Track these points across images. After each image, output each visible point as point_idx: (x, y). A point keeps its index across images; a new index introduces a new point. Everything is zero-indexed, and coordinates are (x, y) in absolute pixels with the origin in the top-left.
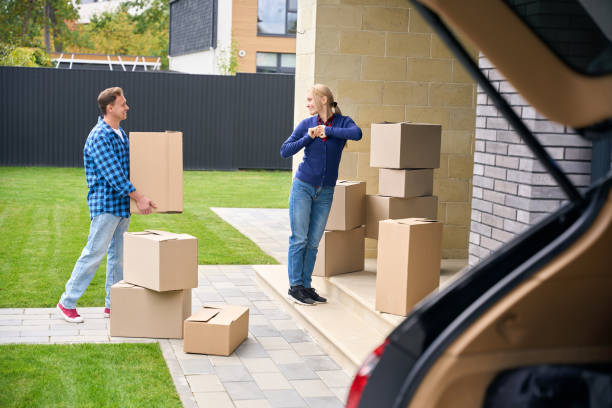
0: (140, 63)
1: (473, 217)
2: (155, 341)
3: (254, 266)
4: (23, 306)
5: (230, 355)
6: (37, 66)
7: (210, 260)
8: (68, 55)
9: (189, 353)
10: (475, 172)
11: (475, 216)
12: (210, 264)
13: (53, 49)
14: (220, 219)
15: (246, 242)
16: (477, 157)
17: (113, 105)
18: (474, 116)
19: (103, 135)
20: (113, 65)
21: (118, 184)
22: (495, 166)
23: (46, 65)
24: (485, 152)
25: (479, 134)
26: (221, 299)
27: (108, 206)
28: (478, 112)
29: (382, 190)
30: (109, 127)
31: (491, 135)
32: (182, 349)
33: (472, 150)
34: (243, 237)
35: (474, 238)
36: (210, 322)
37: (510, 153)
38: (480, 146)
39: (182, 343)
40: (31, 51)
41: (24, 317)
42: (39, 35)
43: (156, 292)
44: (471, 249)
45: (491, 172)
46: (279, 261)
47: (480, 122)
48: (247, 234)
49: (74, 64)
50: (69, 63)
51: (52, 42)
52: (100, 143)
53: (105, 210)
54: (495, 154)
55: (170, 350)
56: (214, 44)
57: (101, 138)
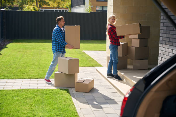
0: (63, 10)
1: (159, 52)
2: (67, 88)
3: (96, 67)
4: (30, 78)
5: (89, 92)
6: (34, 11)
7: (83, 65)
8: (43, 8)
9: (77, 92)
10: (160, 39)
11: (160, 52)
12: (83, 66)
13: (39, 6)
14: (86, 54)
15: (93, 60)
16: (161, 35)
17: (60, 21)
18: (160, 23)
19: (58, 29)
20: (55, 10)
21: (62, 43)
22: (166, 37)
23: (36, 11)
24: (163, 33)
25: (161, 28)
26: (86, 77)
27: (58, 50)
28: (161, 22)
29: (133, 45)
30: (59, 27)
31: (165, 28)
32: (75, 91)
33: (159, 33)
34: (93, 59)
35: (160, 58)
36: (83, 83)
37: (170, 33)
38: (162, 31)
39: (75, 89)
40: (32, 7)
41: (30, 81)
42: (35, 2)
43: (67, 74)
44: (159, 61)
45: (165, 39)
46: (103, 65)
47: (162, 24)
48: (94, 58)
49: (44, 10)
50: (43, 10)
51: (38, 4)
52: (57, 32)
53: (57, 50)
54: (166, 34)
55: (72, 91)
56: (84, 4)
57: (58, 31)
